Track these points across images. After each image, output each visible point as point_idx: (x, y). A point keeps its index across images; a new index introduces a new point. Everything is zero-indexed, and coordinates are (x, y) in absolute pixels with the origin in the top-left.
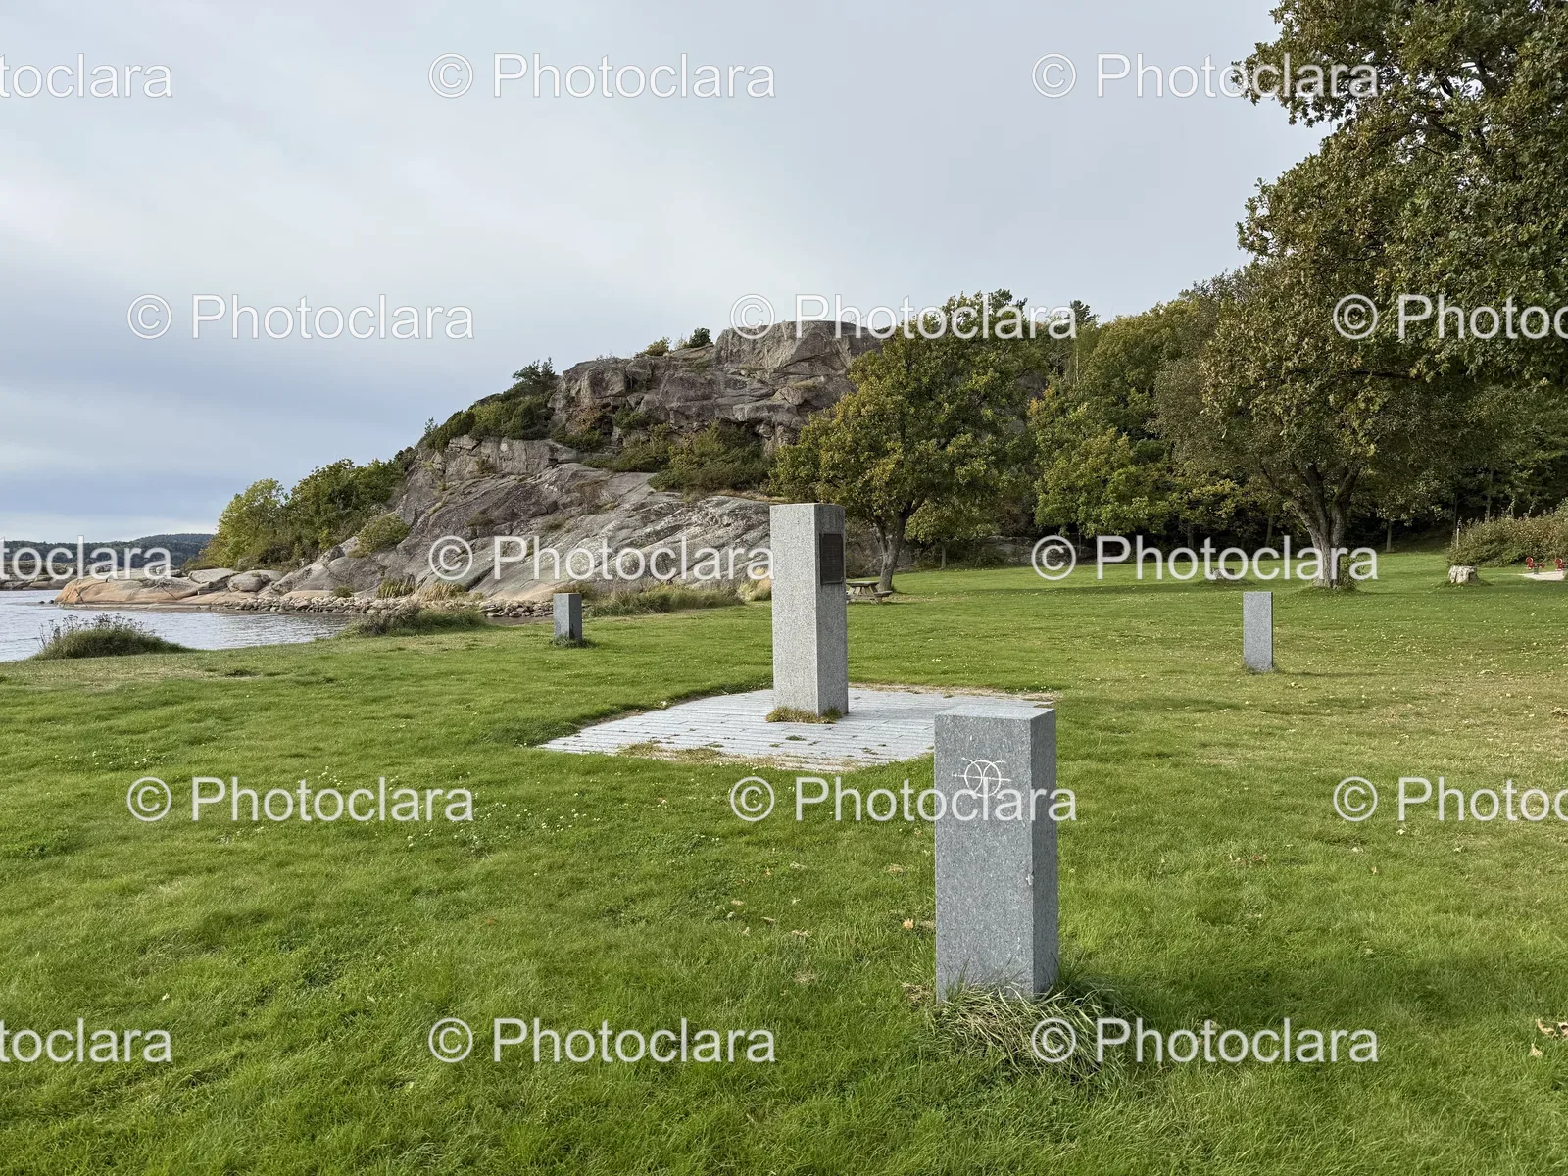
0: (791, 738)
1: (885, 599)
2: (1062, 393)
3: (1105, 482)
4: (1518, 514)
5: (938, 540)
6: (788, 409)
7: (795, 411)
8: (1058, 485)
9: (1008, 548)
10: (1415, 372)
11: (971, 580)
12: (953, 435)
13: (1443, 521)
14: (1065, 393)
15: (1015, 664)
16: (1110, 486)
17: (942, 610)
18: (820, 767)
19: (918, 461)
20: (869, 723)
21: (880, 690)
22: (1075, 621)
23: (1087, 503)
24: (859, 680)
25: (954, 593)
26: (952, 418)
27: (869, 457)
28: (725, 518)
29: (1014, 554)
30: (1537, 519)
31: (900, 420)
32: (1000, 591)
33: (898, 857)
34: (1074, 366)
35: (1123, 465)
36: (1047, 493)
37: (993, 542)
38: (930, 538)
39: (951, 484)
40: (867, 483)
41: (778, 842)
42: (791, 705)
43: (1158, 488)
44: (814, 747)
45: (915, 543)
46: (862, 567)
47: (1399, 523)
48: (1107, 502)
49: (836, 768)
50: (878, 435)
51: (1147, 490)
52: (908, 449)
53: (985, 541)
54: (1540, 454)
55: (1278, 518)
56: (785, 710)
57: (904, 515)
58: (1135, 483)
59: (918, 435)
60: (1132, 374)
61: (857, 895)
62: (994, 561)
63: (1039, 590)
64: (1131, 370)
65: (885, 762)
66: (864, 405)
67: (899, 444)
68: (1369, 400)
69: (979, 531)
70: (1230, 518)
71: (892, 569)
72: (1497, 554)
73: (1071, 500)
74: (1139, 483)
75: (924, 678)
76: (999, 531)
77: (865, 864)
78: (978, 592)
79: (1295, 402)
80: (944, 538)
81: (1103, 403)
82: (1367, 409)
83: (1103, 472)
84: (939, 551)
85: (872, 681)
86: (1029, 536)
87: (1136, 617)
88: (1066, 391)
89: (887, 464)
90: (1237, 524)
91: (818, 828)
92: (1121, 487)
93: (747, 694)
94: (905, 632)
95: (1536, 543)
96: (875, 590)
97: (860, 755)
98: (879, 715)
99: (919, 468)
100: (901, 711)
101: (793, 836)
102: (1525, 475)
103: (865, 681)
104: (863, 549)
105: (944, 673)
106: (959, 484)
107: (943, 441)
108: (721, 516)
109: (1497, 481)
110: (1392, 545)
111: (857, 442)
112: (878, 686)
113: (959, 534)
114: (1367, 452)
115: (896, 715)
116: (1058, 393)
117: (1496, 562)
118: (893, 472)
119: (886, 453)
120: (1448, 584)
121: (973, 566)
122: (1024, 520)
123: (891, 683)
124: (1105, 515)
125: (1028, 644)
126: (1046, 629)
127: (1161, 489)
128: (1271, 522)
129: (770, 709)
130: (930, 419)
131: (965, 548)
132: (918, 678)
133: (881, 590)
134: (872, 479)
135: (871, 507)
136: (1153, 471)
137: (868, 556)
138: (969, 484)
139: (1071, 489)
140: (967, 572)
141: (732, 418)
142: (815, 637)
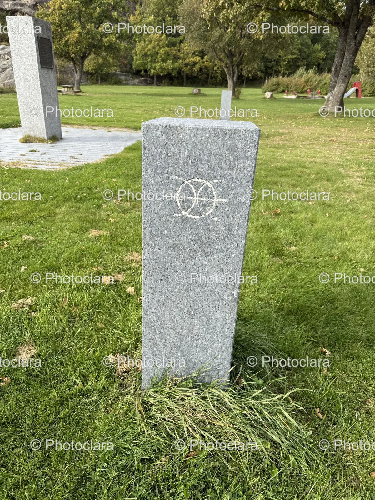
0: (31, 151)
1: (78, 94)
2: (142, 13)
3: (158, 53)
4: (283, 76)
5: (97, 72)
6: (29, 6)
7: (32, 8)
8: (141, 53)
9: (123, 78)
10: (281, 4)
11: (110, 89)
12: (101, 23)
13: (261, 77)
14: (143, 14)
15: (134, 119)
16: (159, 56)
17: (101, 99)
18: (47, 167)
19: (87, 34)
20: (73, 143)
21: (78, 128)
22: (151, 105)
23: (151, 61)
24: (67, 123)
25: (105, 93)
26: (100, 15)
27: (67, 30)
28: (6, 56)
29: (126, 80)
30: (289, 78)
31: (79, 13)
32: (122, 93)
33: (95, 224)
34: (146, 3)
35: (163, 47)
36: (137, 56)
37: (118, 75)
38: (94, 71)
39: (102, 46)
40: (67, 42)
41: (17, 218)
42: (32, 134)
43: (175, 58)
44: (44, 155)
45: (87, 73)
46: (68, 82)
47: (248, 77)
48: (158, 62)
49: (56, 167)
50: (69, 20)
51: (172, 58)
52: (83, 28)
53: (115, 74)
54: (290, 56)
55: (212, 73)
56: (29, 136)
57: (83, 58)
58: (168, 54)
59: (87, 21)
60: (167, 9)
61: (69, 259)
62: (118, 83)
63: (136, 94)
64: (167, 7)
65: (82, 163)
66: (63, 4)
67: (79, 24)
68: (263, 16)
69: (113, 70)
70: (198, 71)
71: (80, 83)
72: (276, 89)
73: (146, 60)
74: (169, 55)
75: (97, 123)
76: (120, 70)
77: (74, 232)
78: (113, 93)
79: (238, 13)
80: (99, 71)
81: (157, 20)
82: (262, 20)
83: (157, 49)
84: (97, 77)
85: (74, 124)
86: (131, 73)
87: (172, 104)
88: (143, 13)
89: (74, 33)
90: (200, 74)
91: (43, 206)
92: (163, 56)
93: (11, 129)
94: (87, 105)
95: (288, 86)
96: (73, 89)
97: (69, 160)
98: (78, 139)
99: (88, 37)
100: (88, 138)
101: (27, 213)
102: (285, 63)
103: (70, 124)
104: (67, 74)
105: (105, 121)
106: (105, 46)
107: (97, 26)
108: (4, 55)
109: (277, 64)
110: (245, 85)
111: (60, 21)
112: (77, 126)
113: (105, 70)
114: (260, 38)
115: (86, 139)
116: (140, 14)
117: (276, 92)
118: (77, 38)
119: (73, 29)
120: (264, 98)
121: (110, 84)
122: (129, 66)
123: (82, 125)
124: (157, 67)
125: (136, 112)
126: (143, 107)
127: (176, 58)
128: (210, 74)
129: (21, 136)
130: (92, 14)
131: (107, 76)
132: (94, 123)
133: (75, 89)
134: (68, 40)
135: (69, 53)
136: (174, 51)
137: (69, 77)
138: (109, 46)
139: (145, 55)
140: (109, 86)
141: (4, 8)
142: (41, 97)
